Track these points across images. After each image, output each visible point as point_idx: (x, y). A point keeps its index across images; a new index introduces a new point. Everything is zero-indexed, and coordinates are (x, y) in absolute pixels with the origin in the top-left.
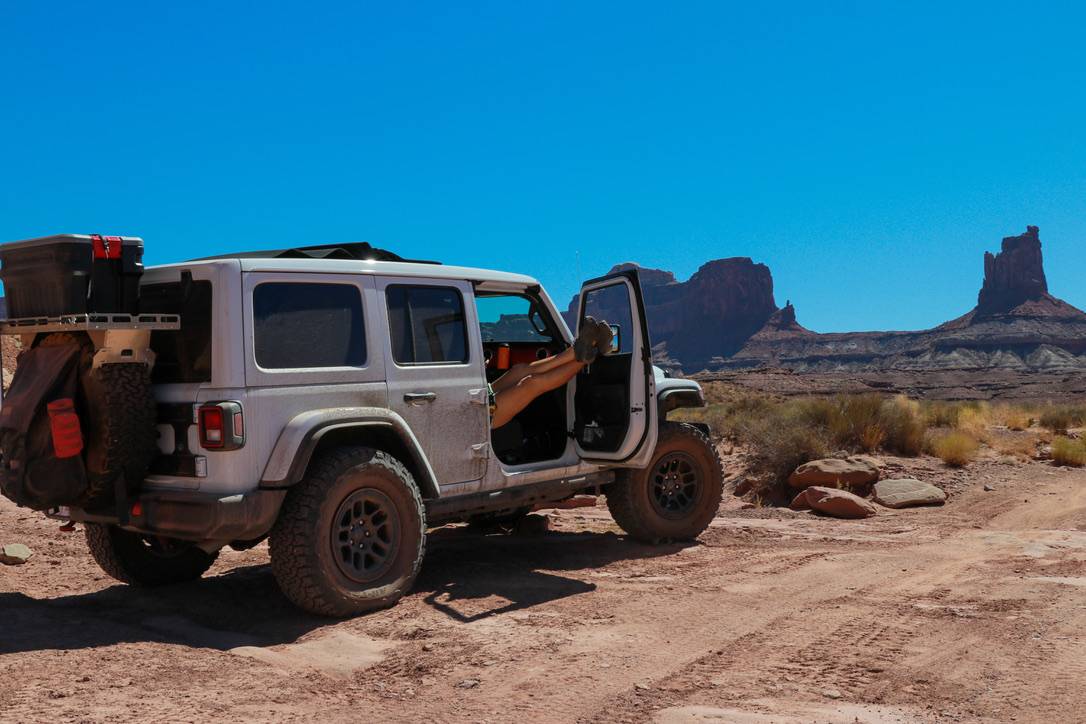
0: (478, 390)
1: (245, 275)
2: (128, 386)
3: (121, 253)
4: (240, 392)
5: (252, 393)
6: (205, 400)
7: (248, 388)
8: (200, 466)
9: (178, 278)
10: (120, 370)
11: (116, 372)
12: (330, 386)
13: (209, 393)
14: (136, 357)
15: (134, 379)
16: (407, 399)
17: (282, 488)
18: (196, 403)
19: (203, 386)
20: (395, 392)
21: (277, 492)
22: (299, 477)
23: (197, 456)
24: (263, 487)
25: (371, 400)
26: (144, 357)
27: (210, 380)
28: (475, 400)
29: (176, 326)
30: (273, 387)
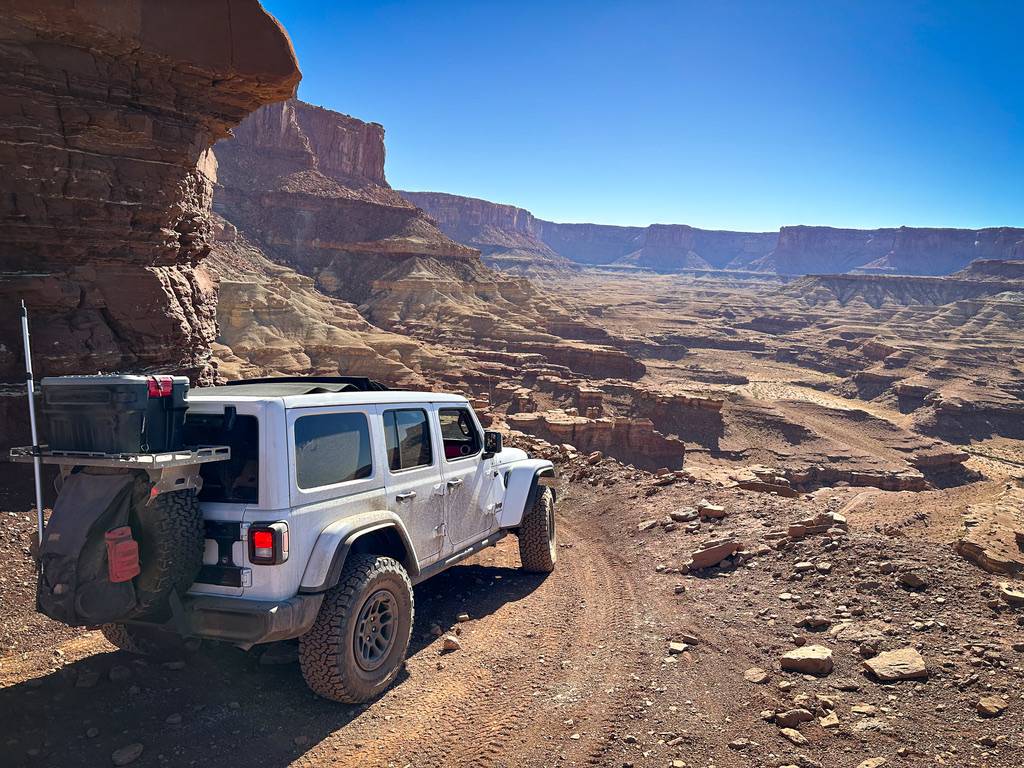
0: (439, 485)
1: (288, 411)
2: (181, 511)
3: (172, 391)
4: (285, 512)
5: (295, 513)
6: (252, 520)
7: (292, 509)
8: (245, 577)
9: (222, 411)
10: (173, 497)
11: (170, 500)
12: (349, 498)
13: (255, 514)
14: (187, 485)
15: (186, 504)
16: (399, 499)
17: (320, 593)
18: (243, 522)
19: (250, 507)
20: (391, 494)
21: (317, 597)
22: (335, 582)
23: (242, 568)
24: (302, 593)
25: (376, 505)
26: (193, 484)
27: (257, 503)
28: (438, 493)
29: (226, 457)
30: (310, 504)
